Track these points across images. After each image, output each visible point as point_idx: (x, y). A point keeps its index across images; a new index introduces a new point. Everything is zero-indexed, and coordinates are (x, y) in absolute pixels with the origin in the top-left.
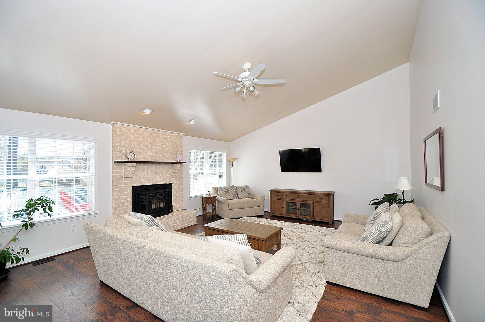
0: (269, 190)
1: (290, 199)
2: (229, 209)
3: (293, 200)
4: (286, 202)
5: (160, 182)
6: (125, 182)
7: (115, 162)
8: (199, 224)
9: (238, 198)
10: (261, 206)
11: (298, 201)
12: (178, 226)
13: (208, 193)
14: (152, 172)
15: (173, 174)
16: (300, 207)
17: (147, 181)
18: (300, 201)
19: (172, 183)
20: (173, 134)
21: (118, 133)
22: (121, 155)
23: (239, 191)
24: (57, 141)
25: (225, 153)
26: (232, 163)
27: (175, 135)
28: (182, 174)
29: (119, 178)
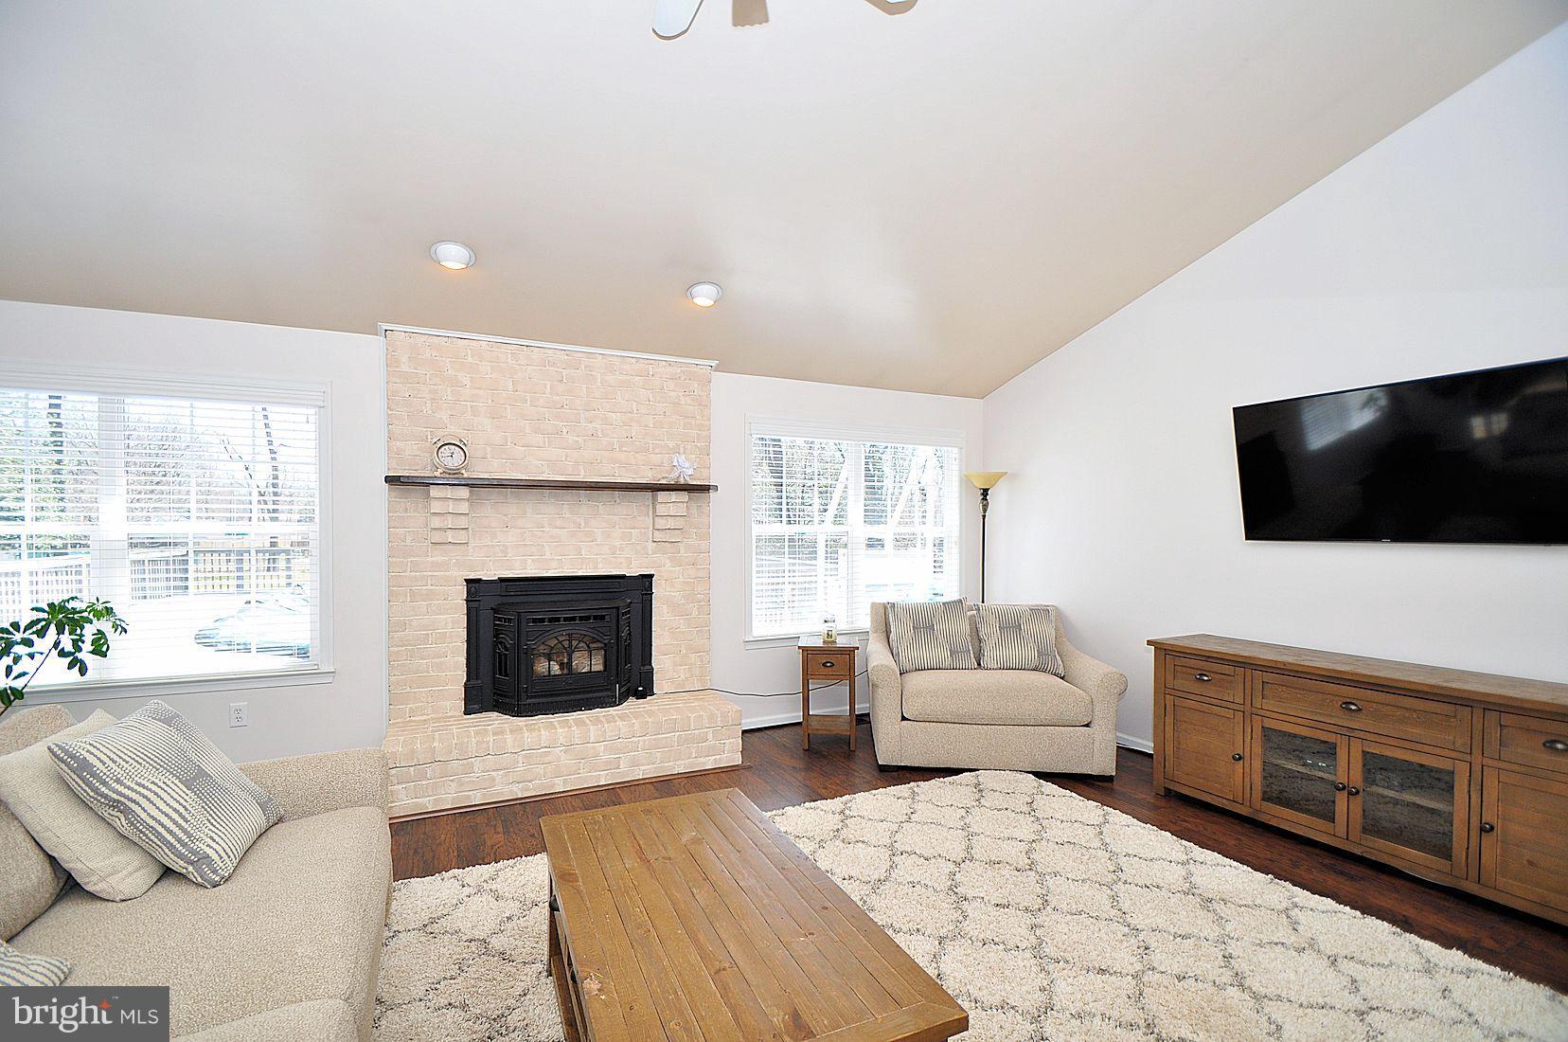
0: (1149, 643)
1: (1292, 715)
2: (904, 718)
3: (1313, 724)
4: (1257, 730)
5: (596, 568)
6: (435, 559)
7: (389, 480)
8: (750, 767)
9: (979, 664)
10: (1095, 726)
11: (1350, 734)
12: (634, 764)
13: (824, 628)
14: (559, 523)
15: (658, 536)
16: (1366, 780)
17: (533, 560)
18: (1362, 735)
19: (652, 576)
20: (664, 365)
21: (404, 368)
22: (419, 453)
23: (990, 632)
24: (196, 404)
25: (956, 450)
26: (985, 492)
27: (669, 369)
28: (706, 536)
29: (408, 542)
